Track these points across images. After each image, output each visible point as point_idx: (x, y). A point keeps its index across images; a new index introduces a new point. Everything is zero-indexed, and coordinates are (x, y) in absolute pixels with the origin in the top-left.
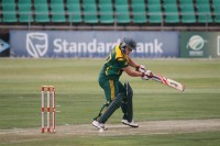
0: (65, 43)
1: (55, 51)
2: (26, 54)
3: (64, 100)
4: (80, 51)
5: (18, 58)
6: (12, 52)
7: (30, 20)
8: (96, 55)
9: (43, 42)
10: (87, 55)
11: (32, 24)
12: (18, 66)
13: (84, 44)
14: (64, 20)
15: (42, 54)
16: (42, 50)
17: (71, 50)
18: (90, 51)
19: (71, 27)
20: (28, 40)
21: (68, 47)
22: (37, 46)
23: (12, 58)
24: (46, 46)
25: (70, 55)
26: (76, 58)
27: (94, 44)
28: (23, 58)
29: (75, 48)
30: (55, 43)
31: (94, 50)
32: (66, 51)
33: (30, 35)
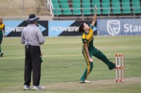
0: (131, 26)
2: (107, 34)
3: (130, 62)
6: (98, 32)
7: (109, 13)
9: (117, 26)
11: (110, 15)
14: (130, 12)
16: (117, 31)
19: (134, 16)
22: (114, 28)
23: (98, 36)
24: (119, 28)
28: (105, 36)
32: (131, 31)
33: (109, 21)
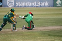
1: (16, 5)
4: (23, 5)
5: (5, 8)
8: (28, 6)
10: (26, 6)
12: (5, 10)
13: (25, 3)
15: (12, 6)
17: (21, 5)
18: (27, 5)
20: (8, 2)
21: (20, 4)
25: (21, 7)
26: (22, 7)
27: (28, 3)
29: (22, 4)
30: (16, 3)
31: (28, 5)
